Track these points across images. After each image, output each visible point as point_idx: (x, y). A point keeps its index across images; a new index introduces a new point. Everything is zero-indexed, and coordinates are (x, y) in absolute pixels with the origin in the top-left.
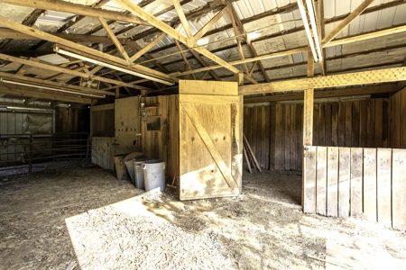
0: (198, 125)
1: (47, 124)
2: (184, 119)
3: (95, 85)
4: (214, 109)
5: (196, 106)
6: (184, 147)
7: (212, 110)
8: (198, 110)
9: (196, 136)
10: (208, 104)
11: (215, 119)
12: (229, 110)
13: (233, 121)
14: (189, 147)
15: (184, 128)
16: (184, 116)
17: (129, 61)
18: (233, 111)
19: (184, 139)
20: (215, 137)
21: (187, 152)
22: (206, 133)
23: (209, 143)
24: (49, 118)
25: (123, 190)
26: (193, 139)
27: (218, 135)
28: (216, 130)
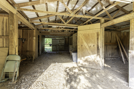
0: (84, 41)
1: (63, 42)
2: (79, 39)
3: (68, 31)
4: (90, 35)
5: (83, 35)
6: (79, 48)
7: (89, 35)
8: (84, 36)
9: (83, 45)
10: (87, 33)
11: (90, 38)
12: (96, 35)
13: (98, 39)
14: (81, 48)
15: (79, 42)
16: (79, 38)
17: (66, 24)
18: (98, 35)
19: (79, 45)
20: (90, 45)
21: (80, 50)
22: (86, 44)
23: (87, 47)
24: (63, 41)
25: (68, 60)
26: (82, 46)
27: (91, 45)
28: (90, 43)
